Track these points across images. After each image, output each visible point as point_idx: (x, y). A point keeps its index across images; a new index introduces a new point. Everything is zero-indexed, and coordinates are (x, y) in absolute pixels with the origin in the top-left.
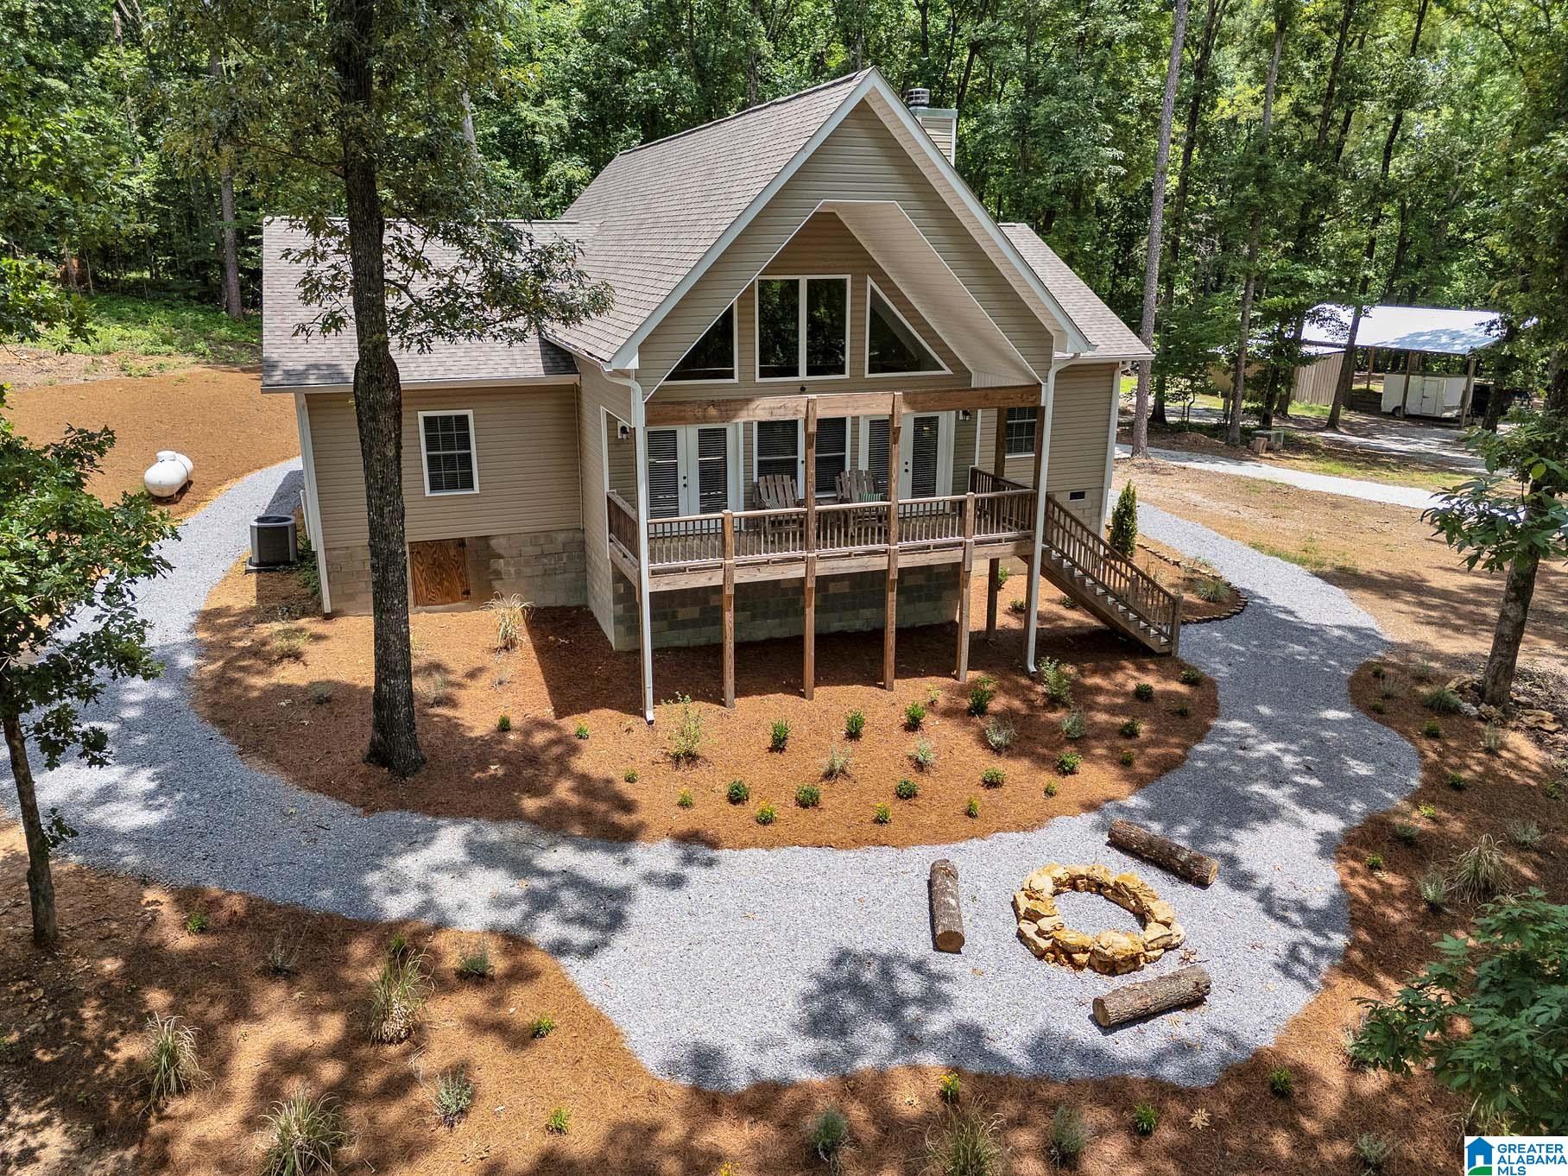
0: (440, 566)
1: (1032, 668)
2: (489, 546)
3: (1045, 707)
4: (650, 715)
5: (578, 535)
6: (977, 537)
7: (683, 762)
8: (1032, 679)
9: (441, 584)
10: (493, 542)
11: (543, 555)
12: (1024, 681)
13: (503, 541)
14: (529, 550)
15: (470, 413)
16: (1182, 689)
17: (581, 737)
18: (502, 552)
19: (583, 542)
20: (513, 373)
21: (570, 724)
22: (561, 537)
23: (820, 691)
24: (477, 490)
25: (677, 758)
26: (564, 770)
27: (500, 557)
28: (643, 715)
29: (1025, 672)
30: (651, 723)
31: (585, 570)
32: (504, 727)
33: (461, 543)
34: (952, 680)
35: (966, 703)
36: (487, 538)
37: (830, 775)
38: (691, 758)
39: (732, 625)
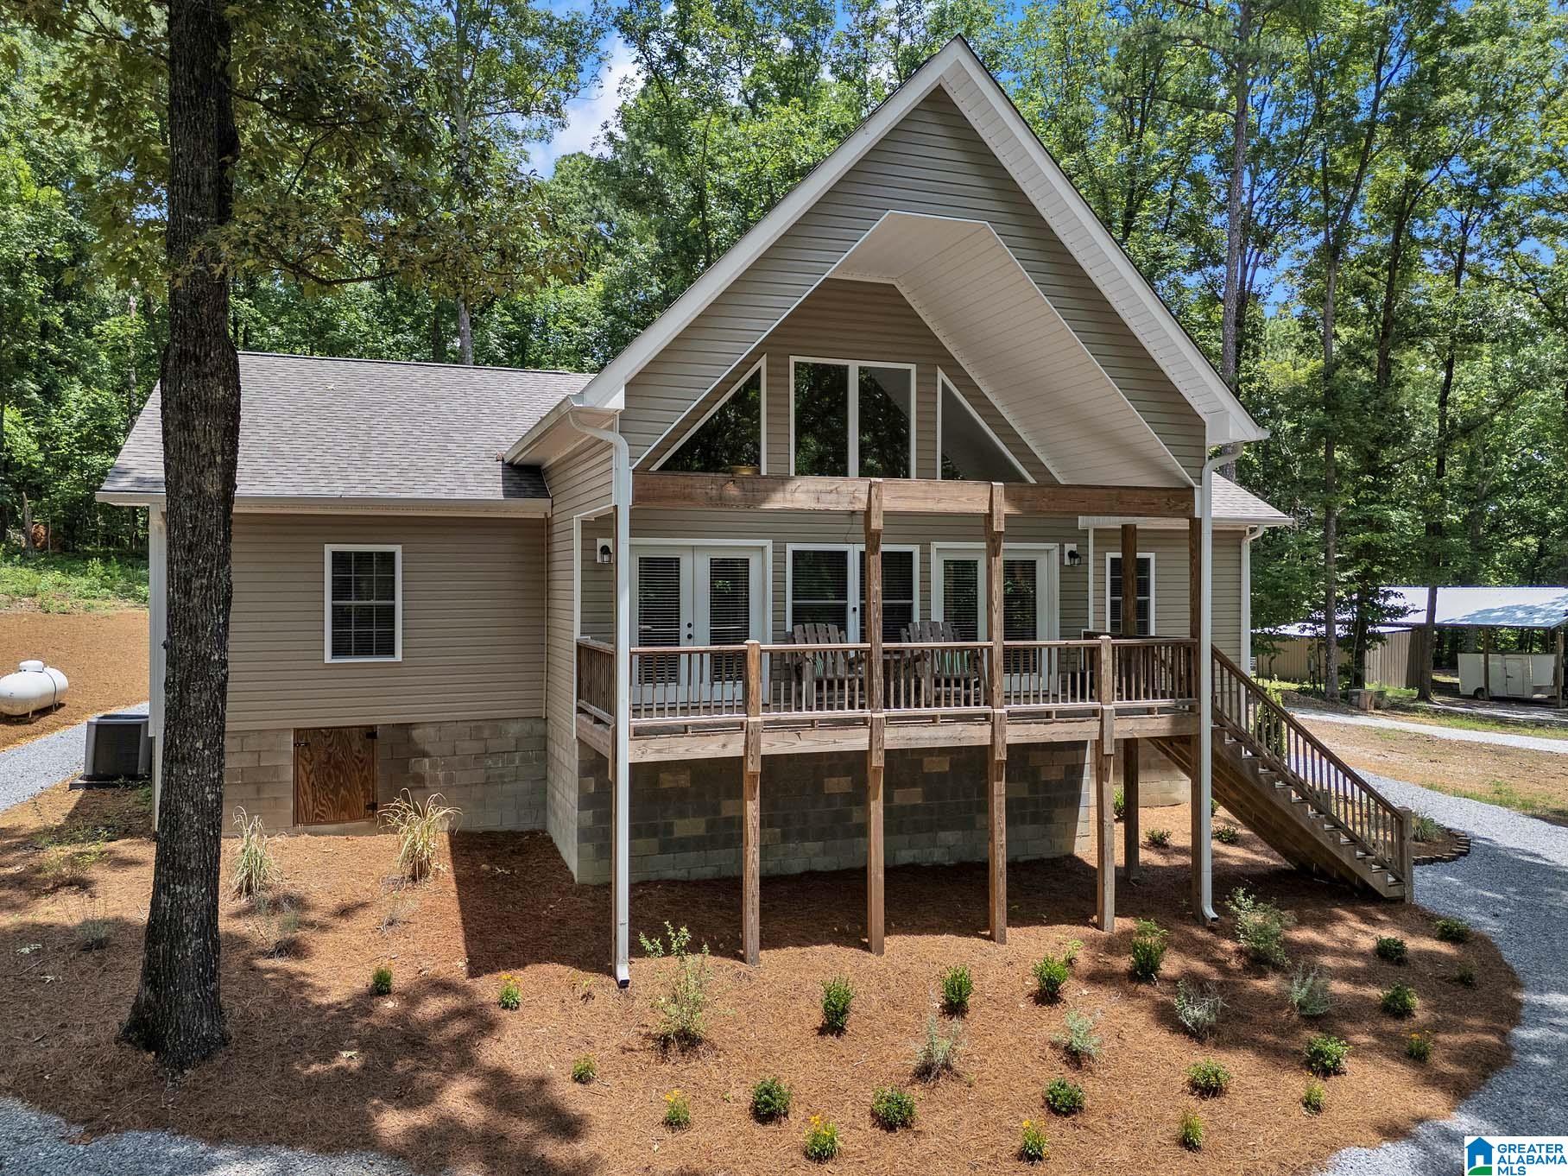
0: (337, 766)
1: (1210, 912)
2: (409, 739)
3: (1246, 969)
4: (623, 973)
5: (539, 727)
7: (674, 1048)
8: (1212, 930)
9: (336, 792)
10: (416, 733)
11: (487, 753)
12: (1200, 934)
13: (431, 731)
14: (469, 747)
15: (397, 549)
16: (1444, 948)
17: (506, 1007)
18: (428, 748)
19: (544, 738)
20: (460, 494)
21: (488, 988)
22: (514, 729)
23: (893, 942)
24: (399, 657)
25: (664, 1042)
27: (425, 755)
28: (611, 972)
29: (1199, 919)
30: (624, 984)
31: (545, 778)
32: (381, 986)
33: (370, 733)
34: (1092, 931)
35: (1124, 963)
36: (406, 727)
37: (925, 1072)
38: (688, 1041)
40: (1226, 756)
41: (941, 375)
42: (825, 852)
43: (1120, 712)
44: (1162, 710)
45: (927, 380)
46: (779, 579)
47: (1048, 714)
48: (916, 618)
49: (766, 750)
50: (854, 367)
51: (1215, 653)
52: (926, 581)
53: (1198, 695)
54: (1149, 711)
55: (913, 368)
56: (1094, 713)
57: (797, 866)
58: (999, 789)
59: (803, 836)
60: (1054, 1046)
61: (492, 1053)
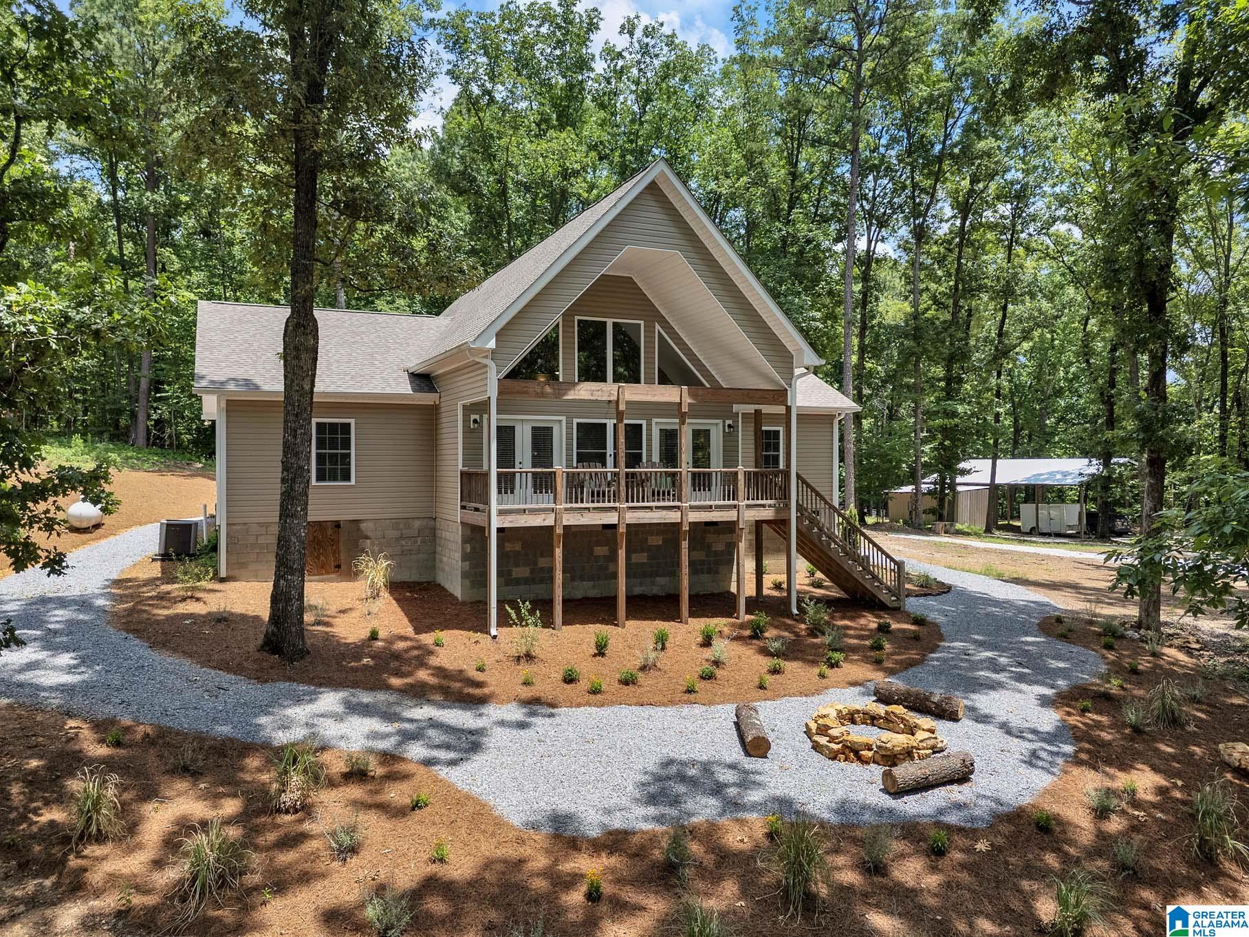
0: (319, 543)
1: (795, 611)
2: (359, 529)
3: (809, 635)
4: (494, 632)
5: (431, 523)
6: (747, 502)
7: (522, 661)
8: (795, 620)
9: (317, 557)
10: (363, 526)
11: (401, 537)
12: (789, 622)
13: (371, 525)
14: (392, 534)
15: (352, 421)
16: (913, 627)
17: (438, 645)
18: (369, 534)
19: (433, 531)
20: (388, 391)
21: (427, 639)
22: (417, 524)
23: (631, 624)
24: (353, 482)
25: (519, 658)
26: (422, 664)
27: (367, 538)
28: (488, 633)
29: (790, 615)
30: (495, 637)
31: (435, 552)
32: (374, 636)
33: (337, 525)
34: (733, 620)
35: (747, 633)
36: (357, 522)
37: (643, 668)
38: (529, 657)
39: (561, 559)
40: (804, 530)
41: (657, 327)
42: (594, 587)
43: (748, 506)
44: (770, 506)
45: (650, 329)
46: (569, 438)
47: (711, 507)
48: (644, 460)
49: (565, 523)
50: (610, 322)
51: (798, 476)
52: (649, 440)
53: (790, 499)
54: (764, 506)
55: (642, 322)
56: (735, 506)
57: (579, 595)
58: (685, 544)
59: (582, 579)
60: (707, 660)
61: (434, 661)
